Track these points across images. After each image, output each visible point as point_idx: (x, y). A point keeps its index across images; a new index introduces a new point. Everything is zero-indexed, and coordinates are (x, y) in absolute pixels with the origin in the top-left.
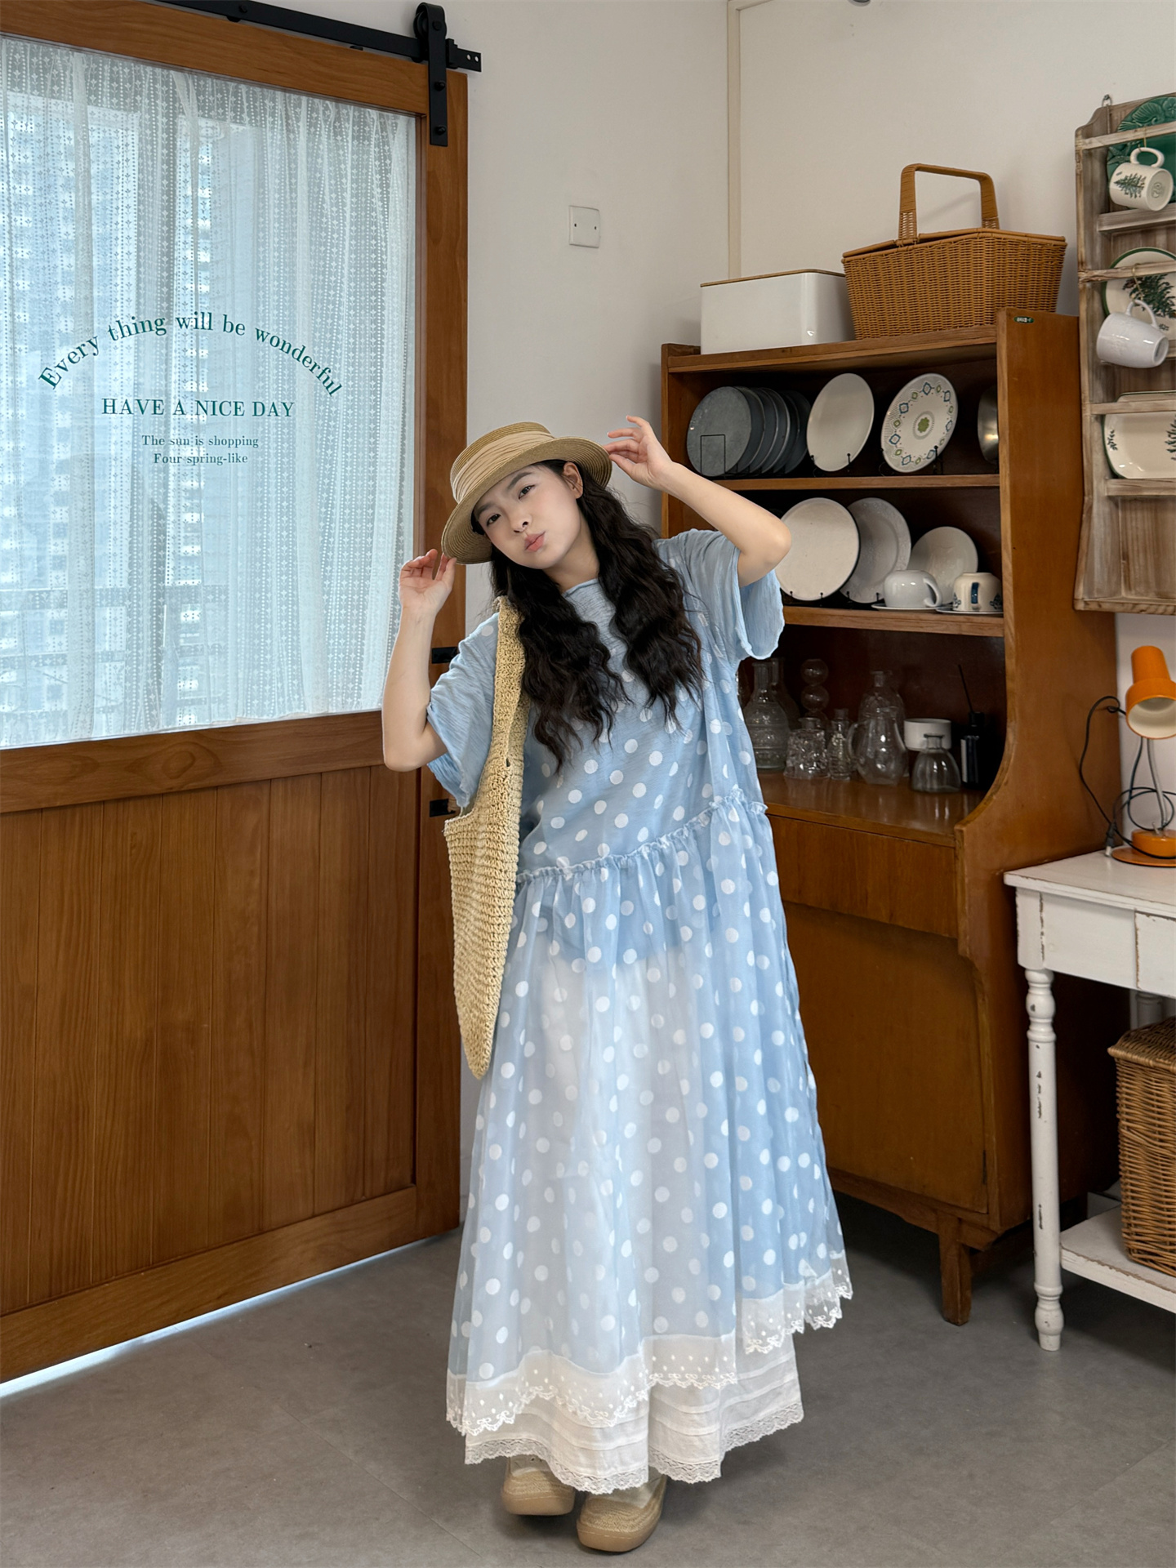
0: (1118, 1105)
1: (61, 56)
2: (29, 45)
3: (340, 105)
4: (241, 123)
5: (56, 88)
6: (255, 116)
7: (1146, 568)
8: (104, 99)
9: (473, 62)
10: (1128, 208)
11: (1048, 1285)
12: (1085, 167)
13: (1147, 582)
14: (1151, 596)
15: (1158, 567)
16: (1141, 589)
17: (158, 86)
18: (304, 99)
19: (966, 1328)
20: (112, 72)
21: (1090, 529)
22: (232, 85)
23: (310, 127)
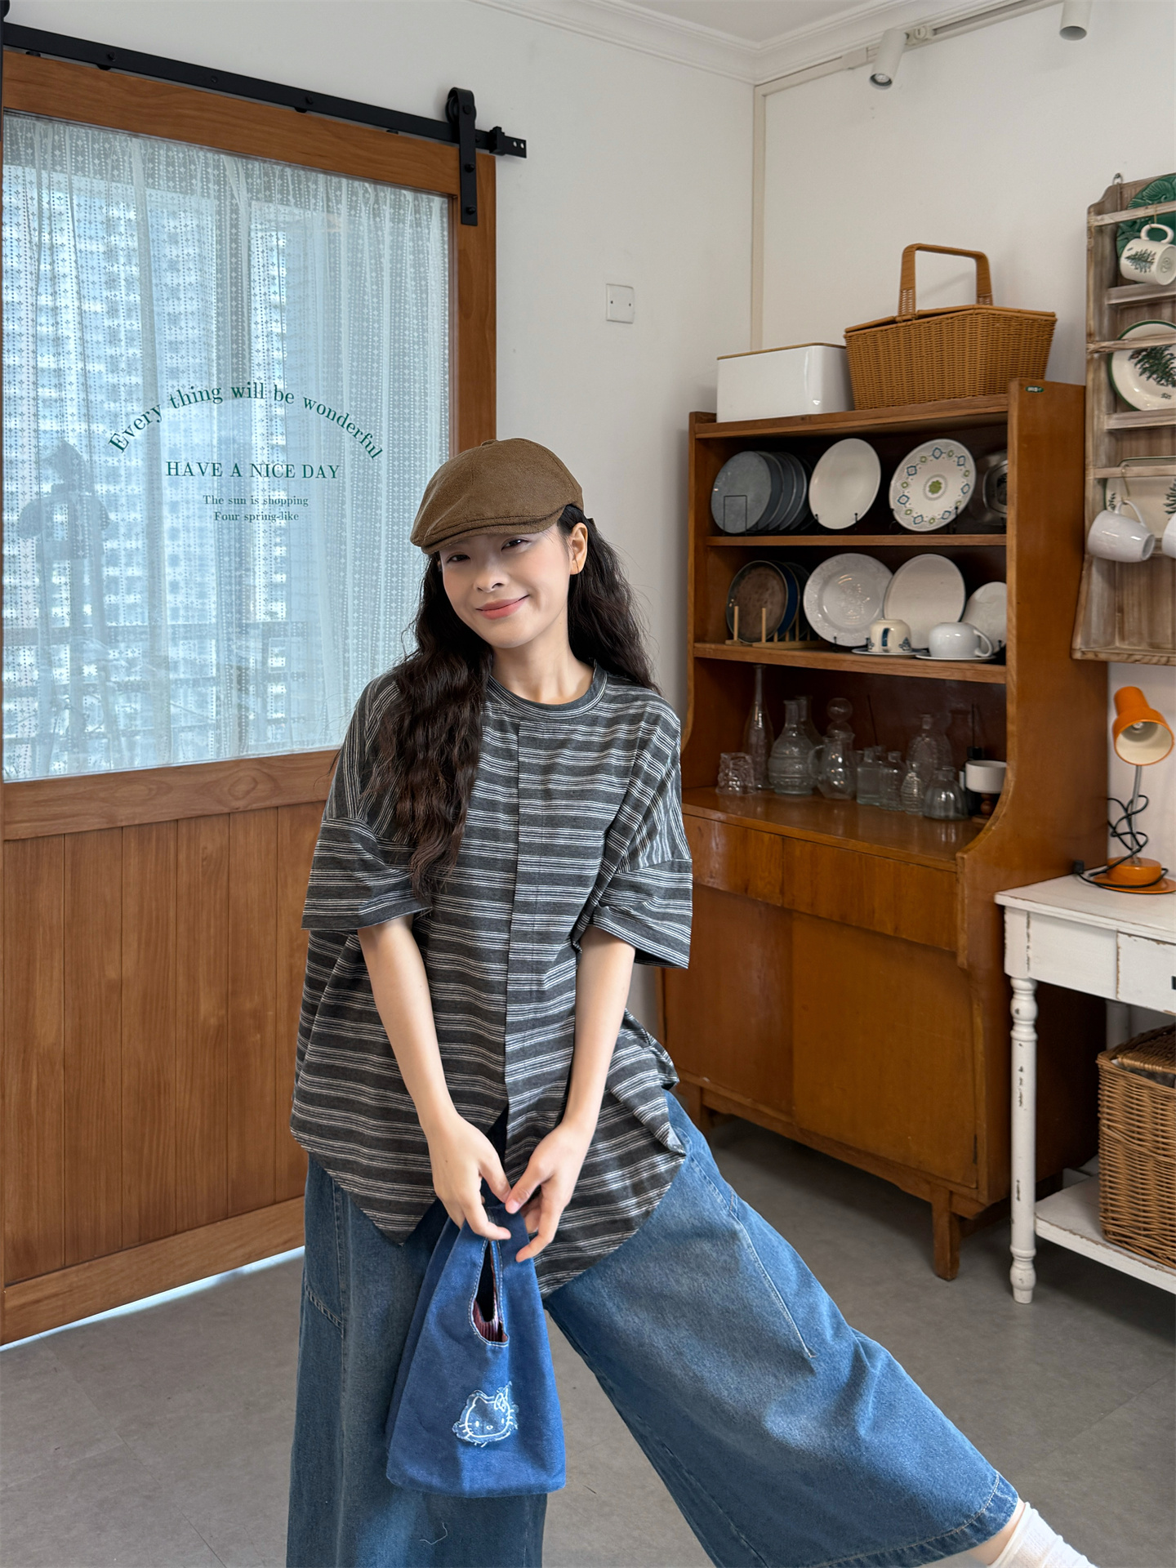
0: (1099, 1105)
1: (120, 143)
2: (90, 131)
3: (378, 187)
4: (287, 205)
5: (116, 173)
6: (300, 198)
7: (1140, 621)
8: (161, 182)
9: (519, 148)
10: (1137, 283)
11: (1022, 1249)
12: (1097, 242)
13: (1140, 633)
14: (1144, 647)
15: (1151, 620)
16: (1134, 640)
17: (210, 170)
18: (347, 181)
19: (954, 1283)
20: (168, 156)
21: (1089, 585)
22: (278, 169)
23: (350, 209)
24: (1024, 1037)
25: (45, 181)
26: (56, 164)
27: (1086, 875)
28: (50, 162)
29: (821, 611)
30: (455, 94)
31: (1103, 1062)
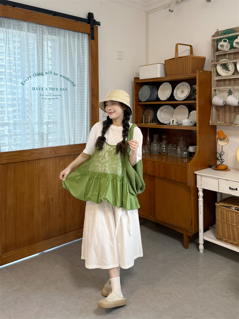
0: (216, 213)
1: (22, 23)
2: (16, 21)
3: (74, 32)
4: (56, 36)
5: (21, 29)
7: (222, 117)
9: (99, 24)
10: (221, 51)
11: (201, 242)
12: (213, 43)
13: (223, 120)
14: (223, 122)
16: (221, 121)
18: (67, 31)
22: (54, 28)
23: (69, 37)
24: (201, 200)
25: (7, 31)
26: (9, 27)
27: (212, 168)
28: (8, 27)
29: (161, 117)
30: (89, 14)
31: (216, 204)
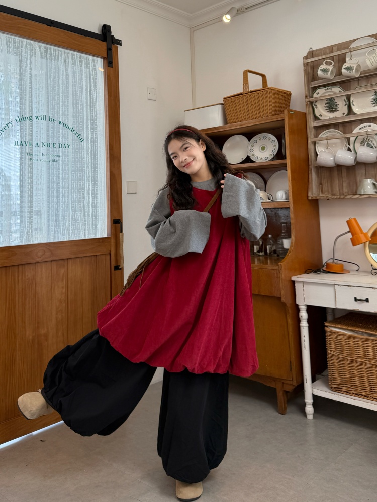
0: (326, 344)
3: (81, 53)
6: (56, 56)
7: (328, 187)
8: (12, 52)
11: (309, 399)
12: (306, 68)
13: (328, 191)
14: (330, 195)
15: (332, 186)
16: (326, 193)
17: (28, 45)
19: (285, 416)
20: (14, 41)
21: (311, 175)
22: (49, 46)
23: (72, 60)
24: (304, 325)
30: (104, 26)
31: (327, 329)
